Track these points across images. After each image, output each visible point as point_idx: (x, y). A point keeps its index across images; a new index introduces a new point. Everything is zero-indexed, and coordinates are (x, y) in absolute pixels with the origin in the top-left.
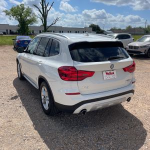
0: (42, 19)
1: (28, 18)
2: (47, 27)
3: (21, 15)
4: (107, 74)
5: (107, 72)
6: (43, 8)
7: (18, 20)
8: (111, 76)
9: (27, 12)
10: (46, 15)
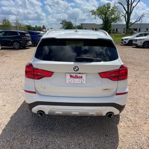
0: (125, 17)
1: (113, 16)
2: (129, 25)
3: (106, 14)
4: (71, 76)
5: (72, 75)
6: (128, 5)
7: (102, 19)
8: (76, 80)
9: (112, 10)
10: (131, 12)
